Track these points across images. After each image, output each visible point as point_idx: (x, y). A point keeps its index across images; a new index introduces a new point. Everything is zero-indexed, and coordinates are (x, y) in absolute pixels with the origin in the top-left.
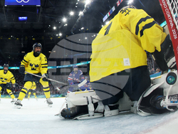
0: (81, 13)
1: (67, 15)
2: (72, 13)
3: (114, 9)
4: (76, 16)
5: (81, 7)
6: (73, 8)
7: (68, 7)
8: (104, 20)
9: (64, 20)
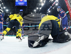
0: (40, 8)
1: (36, 9)
2: (37, 8)
3: (51, 7)
4: (39, 9)
5: (40, 6)
6: (38, 7)
7: (36, 6)
8: (48, 10)
9: (35, 10)
